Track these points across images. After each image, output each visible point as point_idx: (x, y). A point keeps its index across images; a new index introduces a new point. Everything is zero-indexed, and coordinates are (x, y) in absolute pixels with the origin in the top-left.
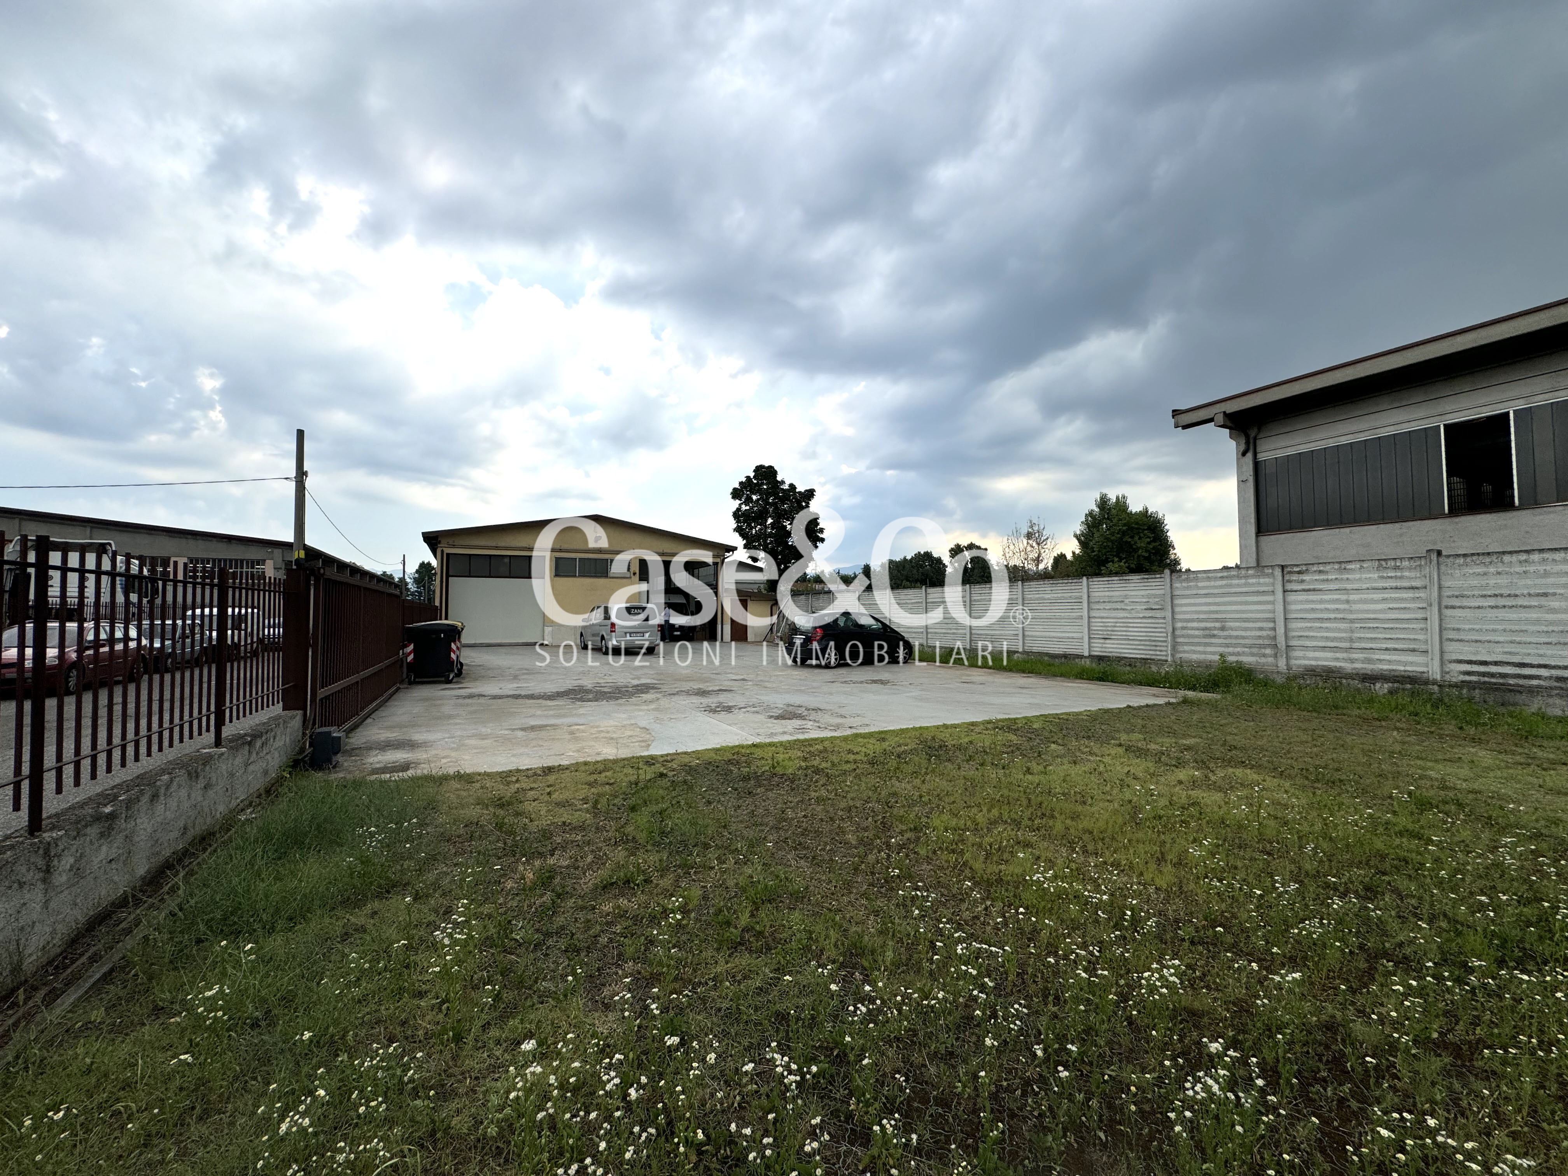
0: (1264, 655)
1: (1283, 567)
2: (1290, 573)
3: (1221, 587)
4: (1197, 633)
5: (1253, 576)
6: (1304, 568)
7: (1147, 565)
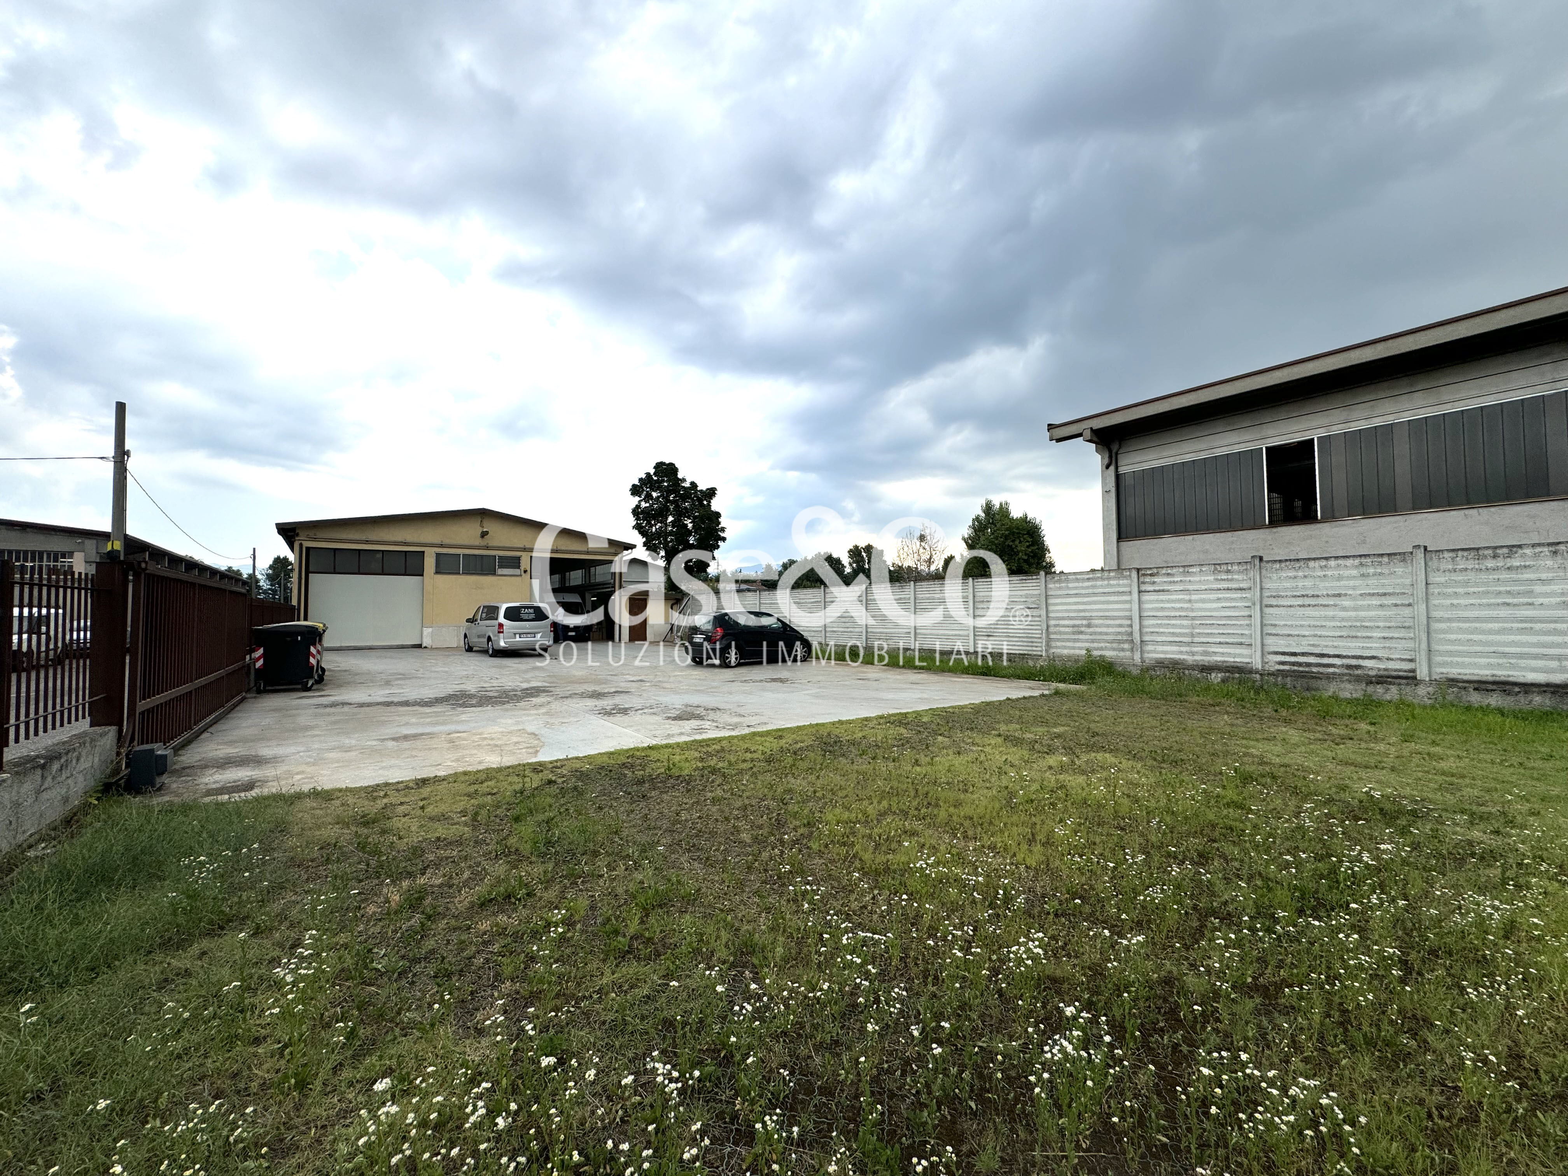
0: (1123, 650)
1: (1138, 570)
2: (1144, 575)
3: (1088, 588)
4: (1067, 630)
5: (1114, 578)
6: (1155, 571)
7: (1026, 567)
